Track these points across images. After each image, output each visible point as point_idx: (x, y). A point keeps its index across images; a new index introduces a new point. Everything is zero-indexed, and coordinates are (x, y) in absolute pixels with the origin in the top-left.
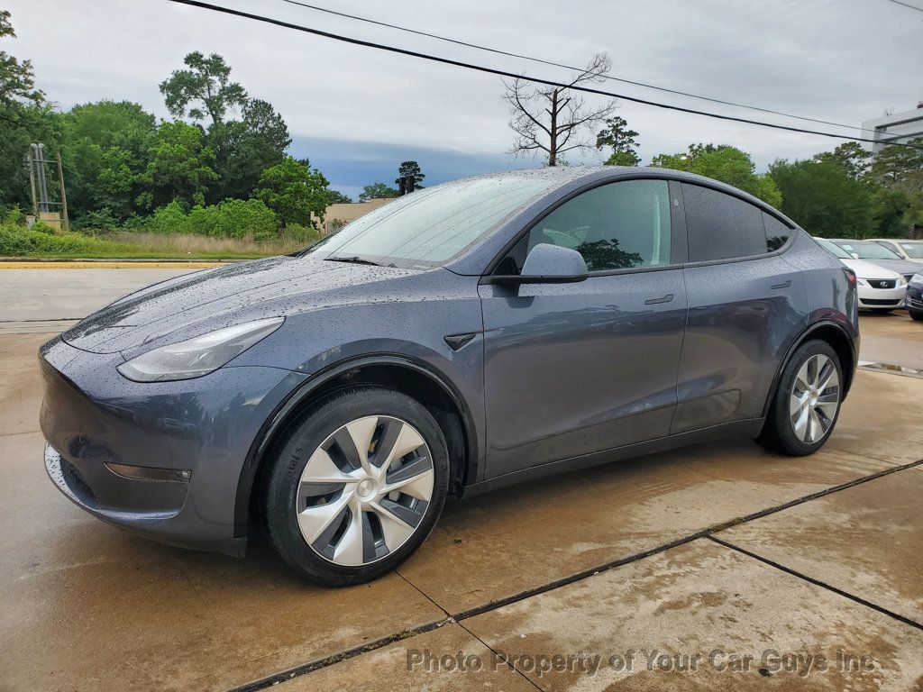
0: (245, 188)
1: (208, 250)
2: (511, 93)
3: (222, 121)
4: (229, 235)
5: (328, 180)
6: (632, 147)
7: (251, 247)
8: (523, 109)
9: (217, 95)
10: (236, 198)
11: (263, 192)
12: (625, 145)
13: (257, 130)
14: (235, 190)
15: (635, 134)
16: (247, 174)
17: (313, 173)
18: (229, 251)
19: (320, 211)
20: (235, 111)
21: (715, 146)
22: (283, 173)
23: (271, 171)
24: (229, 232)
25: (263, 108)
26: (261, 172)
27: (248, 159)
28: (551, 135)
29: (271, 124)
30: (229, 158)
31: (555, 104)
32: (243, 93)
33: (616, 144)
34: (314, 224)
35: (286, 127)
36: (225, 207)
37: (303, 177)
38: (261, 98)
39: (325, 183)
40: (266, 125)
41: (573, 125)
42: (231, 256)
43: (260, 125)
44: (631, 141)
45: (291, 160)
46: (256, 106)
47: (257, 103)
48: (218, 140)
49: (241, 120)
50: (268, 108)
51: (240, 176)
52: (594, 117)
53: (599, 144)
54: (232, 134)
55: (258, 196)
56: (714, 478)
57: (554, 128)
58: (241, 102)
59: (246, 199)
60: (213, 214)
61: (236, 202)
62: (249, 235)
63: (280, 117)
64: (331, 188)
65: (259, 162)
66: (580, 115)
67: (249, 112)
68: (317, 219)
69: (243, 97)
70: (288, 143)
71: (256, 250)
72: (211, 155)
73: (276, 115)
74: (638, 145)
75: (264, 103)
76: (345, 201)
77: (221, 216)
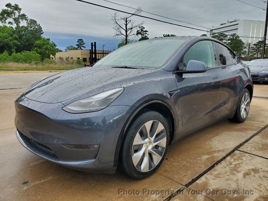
0: (29, 47)
1: (20, 67)
2: (114, 19)
3: (20, 26)
4: (25, 62)
5: (56, 45)
6: (146, 35)
7: (34, 66)
8: (117, 23)
9: (17, 17)
10: (26, 51)
11: (35, 48)
12: (144, 35)
13: (32, 29)
14: (26, 48)
15: (147, 31)
16: (30, 43)
17: (51, 43)
18: (27, 67)
19: (54, 54)
20: (24, 23)
21: (170, 35)
22: (42, 43)
23: (38, 42)
24: (25, 61)
25: (33, 22)
26: (34, 42)
27: (29, 38)
28: (126, 31)
29: (36, 27)
30: (23, 38)
31: (126, 22)
32: (26, 17)
33: (142, 34)
34: (52, 58)
35: (41, 28)
36: (23, 53)
37: (48, 44)
38: (33, 19)
39: (55, 45)
40: (35, 27)
41: (132, 28)
42: (29, 69)
43: (33, 27)
44: (146, 33)
45: (44, 38)
46: (31, 21)
47: (31, 20)
48: (19, 32)
49: (26, 26)
50: (35, 22)
51: (27, 43)
52: (138, 26)
53: (137, 34)
54: (24, 30)
55: (34, 50)
56: (224, 131)
57: (126, 29)
58: (26, 20)
59: (30, 51)
60: (19, 56)
61: (27, 51)
62: (33, 62)
63: (39, 25)
64: (57, 47)
65: (33, 39)
66: (134, 25)
67: (29, 23)
68: (53, 57)
69: (26, 18)
70: (43, 33)
71: (36, 67)
72: (17, 37)
73: (38, 24)
74: (148, 34)
75: (34, 20)
76: (60, 51)
77: (22, 56)
